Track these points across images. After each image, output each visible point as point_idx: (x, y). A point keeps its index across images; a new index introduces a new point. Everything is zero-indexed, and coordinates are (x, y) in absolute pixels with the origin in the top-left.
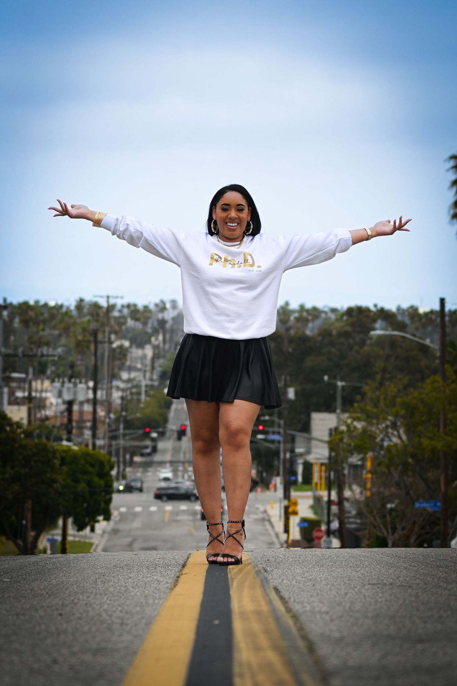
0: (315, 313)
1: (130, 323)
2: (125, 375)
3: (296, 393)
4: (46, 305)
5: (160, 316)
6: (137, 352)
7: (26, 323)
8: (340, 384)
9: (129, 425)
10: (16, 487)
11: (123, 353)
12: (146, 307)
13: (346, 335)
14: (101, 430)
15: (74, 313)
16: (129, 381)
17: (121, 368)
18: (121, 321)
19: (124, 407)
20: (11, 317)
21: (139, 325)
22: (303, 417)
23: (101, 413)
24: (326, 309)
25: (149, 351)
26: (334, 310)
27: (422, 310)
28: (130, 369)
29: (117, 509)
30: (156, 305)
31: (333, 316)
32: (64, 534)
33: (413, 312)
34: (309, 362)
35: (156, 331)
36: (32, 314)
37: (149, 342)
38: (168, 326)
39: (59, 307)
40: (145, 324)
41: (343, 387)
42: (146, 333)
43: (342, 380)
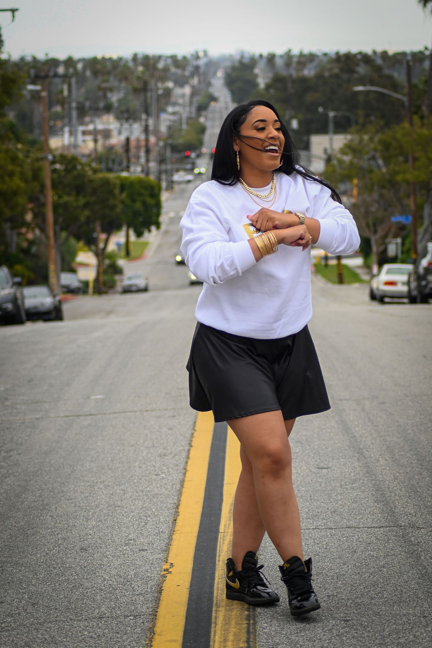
0: (312, 57)
1: (173, 70)
2: (170, 109)
3: (300, 123)
4: (110, 59)
5: (195, 63)
6: (178, 91)
7: (95, 73)
8: (331, 114)
9: (175, 149)
10: (87, 213)
11: (168, 93)
12: (185, 58)
13: (337, 76)
14: (153, 155)
15: (131, 64)
16: (174, 113)
17: (167, 103)
18: (166, 70)
19: (170, 136)
20: (84, 68)
21: (179, 71)
22: (305, 138)
23: (152, 139)
24: (319, 54)
25: (187, 90)
26: (325, 55)
27: (391, 52)
28: (175, 104)
29: (167, 213)
30: (192, 55)
31: (325, 59)
32: (127, 236)
33: (384, 55)
34: (309, 98)
35: (192, 75)
36: (99, 67)
37: (187, 82)
38: (202, 70)
39: (120, 59)
40: (184, 69)
41: (335, 117)
42: (184, 76)
43: (333, 110)
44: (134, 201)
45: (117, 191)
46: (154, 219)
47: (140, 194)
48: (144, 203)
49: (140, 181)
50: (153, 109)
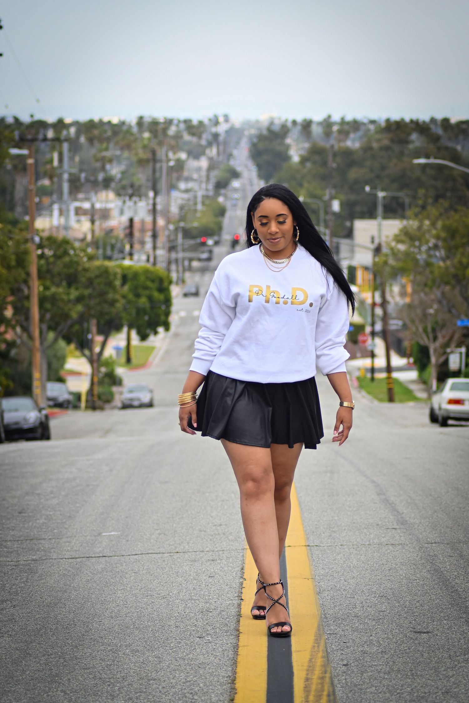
0: (356, 125)
1: (187, 137)
2: (182, 185)
3: (342, 205)
4: (109, 123)
5: (214, 130)
6: (192, 164)
7: (91, 140)
8: (381, 194)
9: (187, 234)
10: (80, 308)
11: (180, 165)
12: (201, 123)
13: (387, 148)
14: (162, 240)
15: (135, 129)
16: (187, 191)
17: (179, 179)
18: (178, 136)
19: (182, 218)
20: (78, 134)
21: (194, 140)
22: (348, 224)
23: (161, 222)
24: (365, 121)
25: (204, 163)
26: (373, 122)
27: (454, 120)
28: (188, 179)
29: (177, 312)
30: (210, 120)
31: (372, 127)
32: (129, 339)
33: (446, 123)
34: (353, 174)
35: (210, 144)
36: (96, 131)
37: (203, 153)
38: (221, 138)
39: (123, 123)
40: (200, 137)
41: (384, 198)
42: (201, 146)
43: (383, 190)
44: (138, 296)
45: (118, 283)
46: (163, 318)
47: (146, 288)
48: (150, 298)
49: (146, 272)
50: (163, 184)
